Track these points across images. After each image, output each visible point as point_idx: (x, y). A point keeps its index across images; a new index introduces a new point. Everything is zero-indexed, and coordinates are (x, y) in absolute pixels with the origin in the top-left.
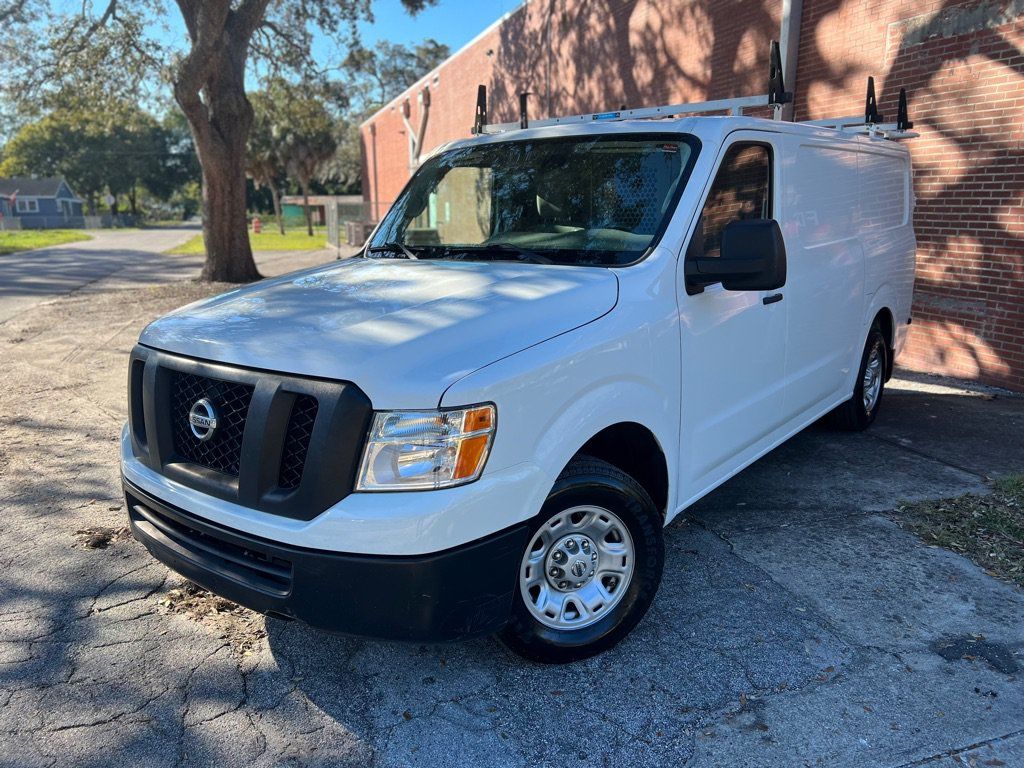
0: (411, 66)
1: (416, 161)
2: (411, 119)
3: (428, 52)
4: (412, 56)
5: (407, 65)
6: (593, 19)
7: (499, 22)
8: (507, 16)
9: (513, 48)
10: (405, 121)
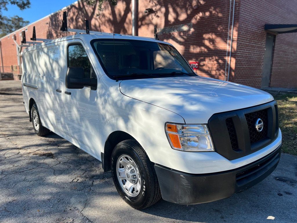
0: (10, 23)
1: (19, 54)
2: (17, 40)
3: (16, 19)
4: (10, 20)
5: (8, 23)
6: (80, 20)
7: (50, 15)
8: (52, 14)
9: (54, 23)
10: (14, 41)
